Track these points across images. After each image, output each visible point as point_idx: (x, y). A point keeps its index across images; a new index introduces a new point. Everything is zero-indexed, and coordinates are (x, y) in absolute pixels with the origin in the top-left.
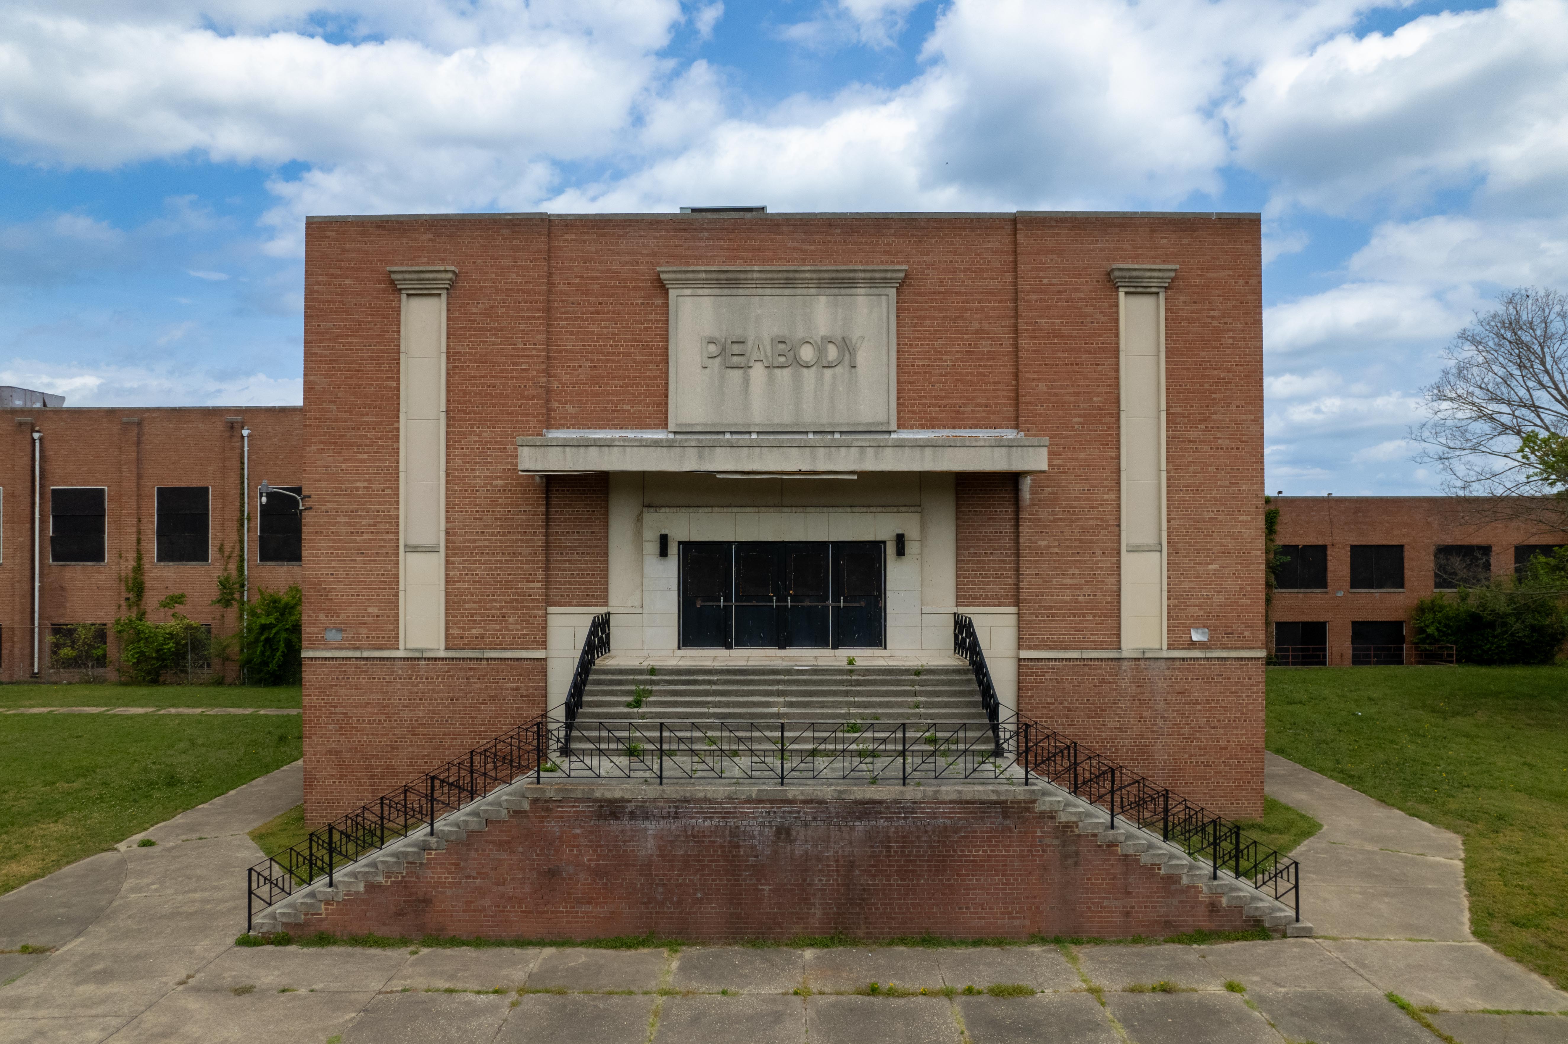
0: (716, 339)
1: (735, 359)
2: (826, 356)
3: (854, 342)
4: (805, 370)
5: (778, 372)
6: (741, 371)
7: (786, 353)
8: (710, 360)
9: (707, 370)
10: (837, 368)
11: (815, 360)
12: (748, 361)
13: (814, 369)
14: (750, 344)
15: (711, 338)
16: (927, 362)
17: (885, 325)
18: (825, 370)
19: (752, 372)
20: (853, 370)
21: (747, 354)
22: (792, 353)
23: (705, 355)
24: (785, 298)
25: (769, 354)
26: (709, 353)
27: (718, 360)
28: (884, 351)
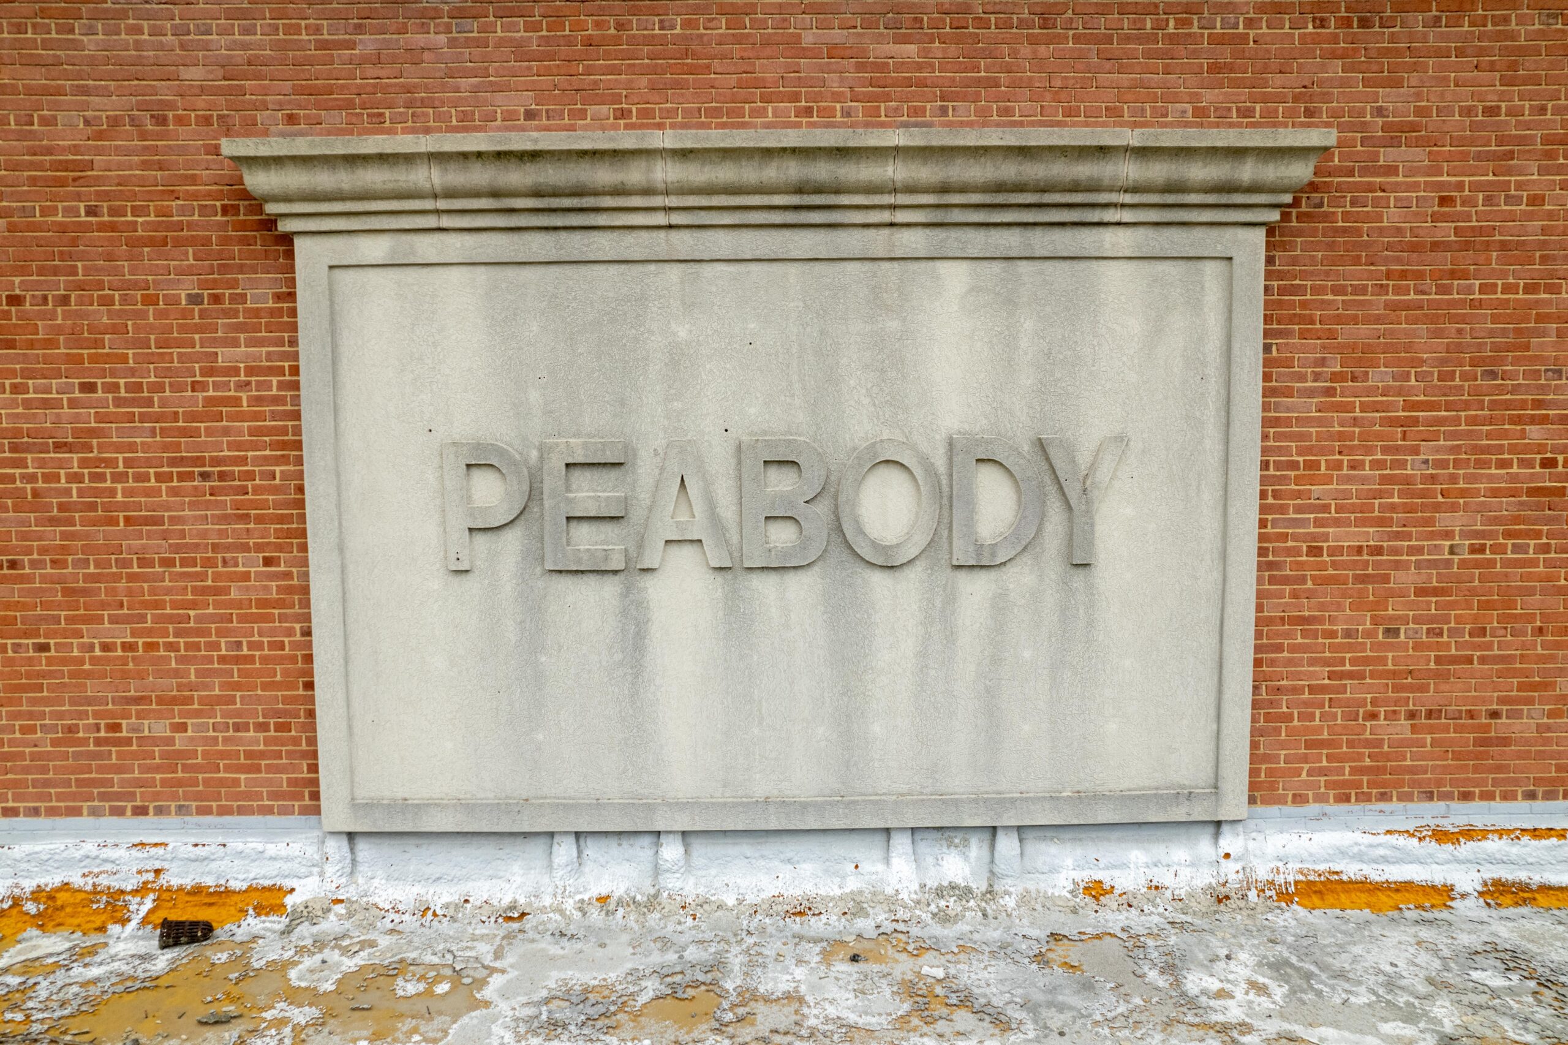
0: (502, 453)
1: (586, 538)
2: (970, 523)
3: (1084, 459)
4: (878, 579)
5: (765, 586)
6: (610, 588)
7: (800, 510)
8: (481, 539)
9: (470, 584)
10: (1011, 570)
11: (921, 540)
12: (640, 546)
13: (914, 576)
14: (645, 469)
15: (478, 447)
16: (1370, 535)
17: (1214, 386)
18: (962, 575)
19: (655, 589)
20: (1078, 579)
21: (637, 515)
22: (822, 508)
23: (459, 523)
24: (794, 269)
25: (728, 511)
26: (471, 513)
27: (512, 541)
28: (1209, 496)
